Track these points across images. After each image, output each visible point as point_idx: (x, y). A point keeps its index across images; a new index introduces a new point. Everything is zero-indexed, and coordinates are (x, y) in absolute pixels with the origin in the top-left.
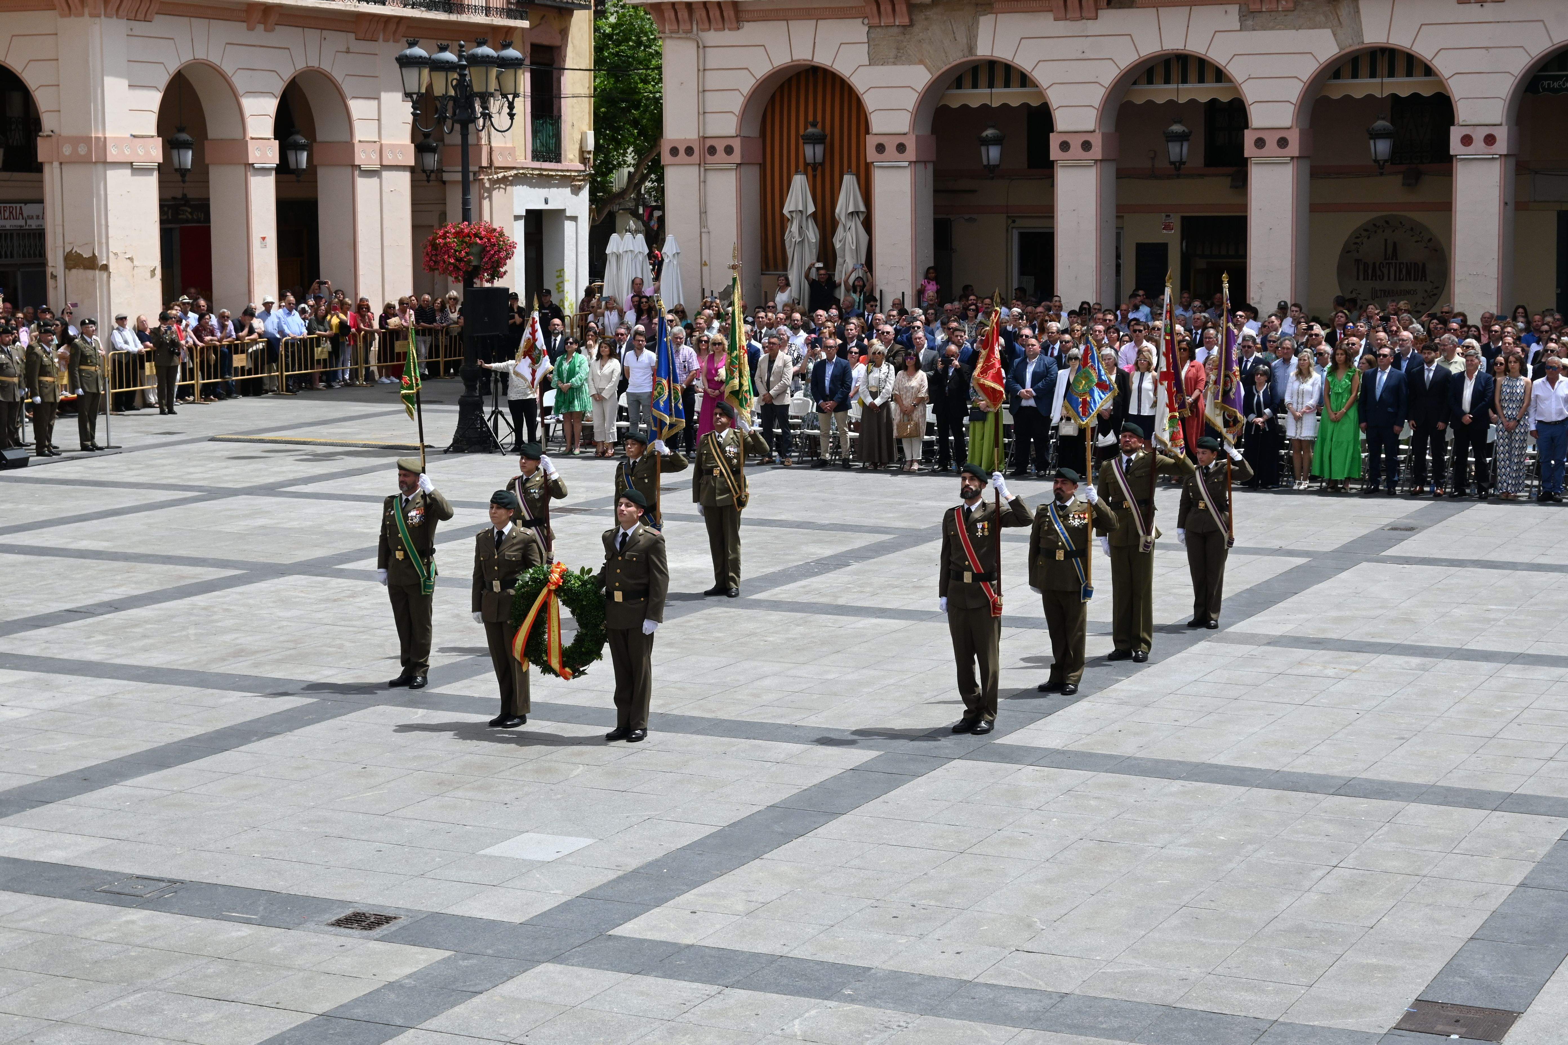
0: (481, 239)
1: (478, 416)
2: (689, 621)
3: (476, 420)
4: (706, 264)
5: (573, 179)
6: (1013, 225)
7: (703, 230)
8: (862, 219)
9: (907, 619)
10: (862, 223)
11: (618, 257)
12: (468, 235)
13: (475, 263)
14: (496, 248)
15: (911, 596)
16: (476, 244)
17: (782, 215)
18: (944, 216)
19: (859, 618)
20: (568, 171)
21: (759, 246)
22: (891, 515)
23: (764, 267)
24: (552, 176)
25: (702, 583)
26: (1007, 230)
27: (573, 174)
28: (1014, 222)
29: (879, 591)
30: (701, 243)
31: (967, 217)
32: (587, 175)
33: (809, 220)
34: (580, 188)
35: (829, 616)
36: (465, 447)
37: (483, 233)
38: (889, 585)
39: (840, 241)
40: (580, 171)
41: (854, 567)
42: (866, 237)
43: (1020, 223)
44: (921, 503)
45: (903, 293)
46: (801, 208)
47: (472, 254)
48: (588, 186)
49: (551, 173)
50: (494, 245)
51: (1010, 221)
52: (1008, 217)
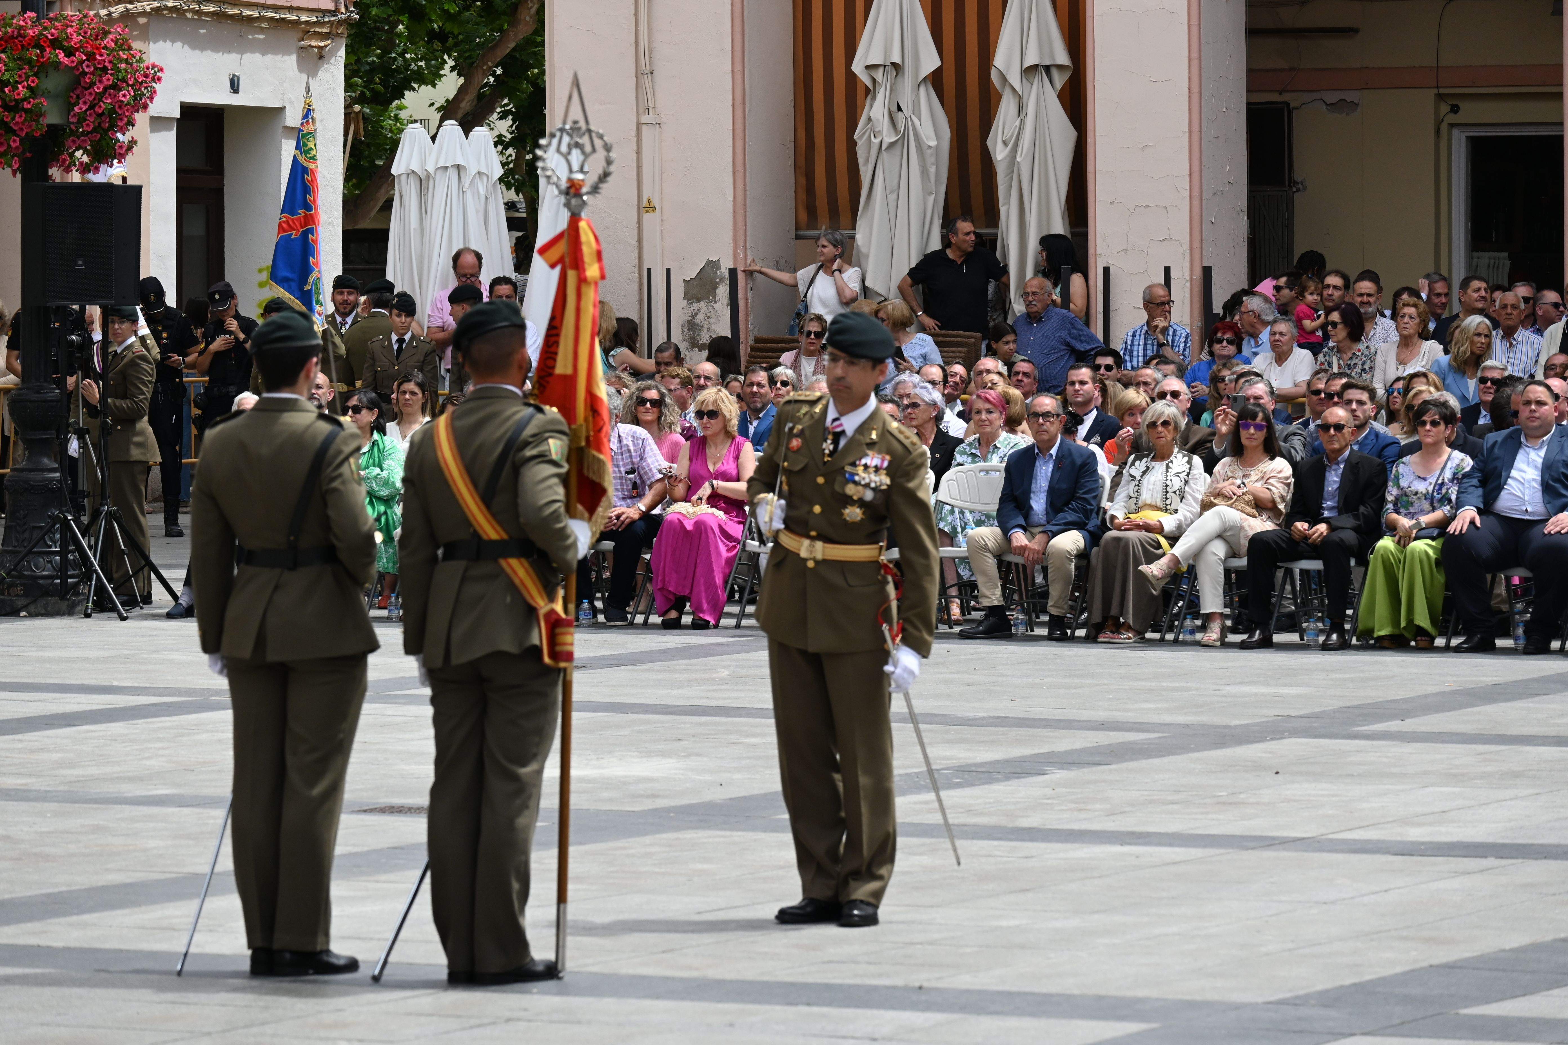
0: (70, 53)
1: (55, 519)
2: (625, 848)
3: (50, 530)
4: (651, 208)
5: (305, 30)
6: (1452, 118)
7: (645, 119)
8: (1059, 85)
9: (1204, 847)
10: (1061, 96)
11: (423, 182)
12: (37, 43)
13: (53, 118)
14: (108, 79)
15: (1210, 816)
16: (57, 65)
17: (851, 77)
18: (1274, 97)
19: (1077, 845)
20: (290, 9)
21: (790, 162)
22: (1151, 706)
23: (803, 216)
24: (250, 19)
25: (654, 796)
26: (1438, 132)
27: (304, 18)
28: (1455, 109)
29: (1127, 809)
30: (639, 152)
31: (1332, 97)
32: (340, 23)
33: (922, 89)
34: (321, 56)
35: (996, 843)
36: (20, 602)
37: (76, 38)
38: (1151, 802)
39: (1005, 143)
40: (325, 12)
41: (1058, 776)
42: (1072, 134)
43: (1470, 112)
44: (1228, 688)
45: (1167, 270)
46: (897, 59)
47: (47, 94)
48: (342, 52)
49: (247, 12)
50: (105, 69)
51: (1445, 108)
52: (1440, 97)
